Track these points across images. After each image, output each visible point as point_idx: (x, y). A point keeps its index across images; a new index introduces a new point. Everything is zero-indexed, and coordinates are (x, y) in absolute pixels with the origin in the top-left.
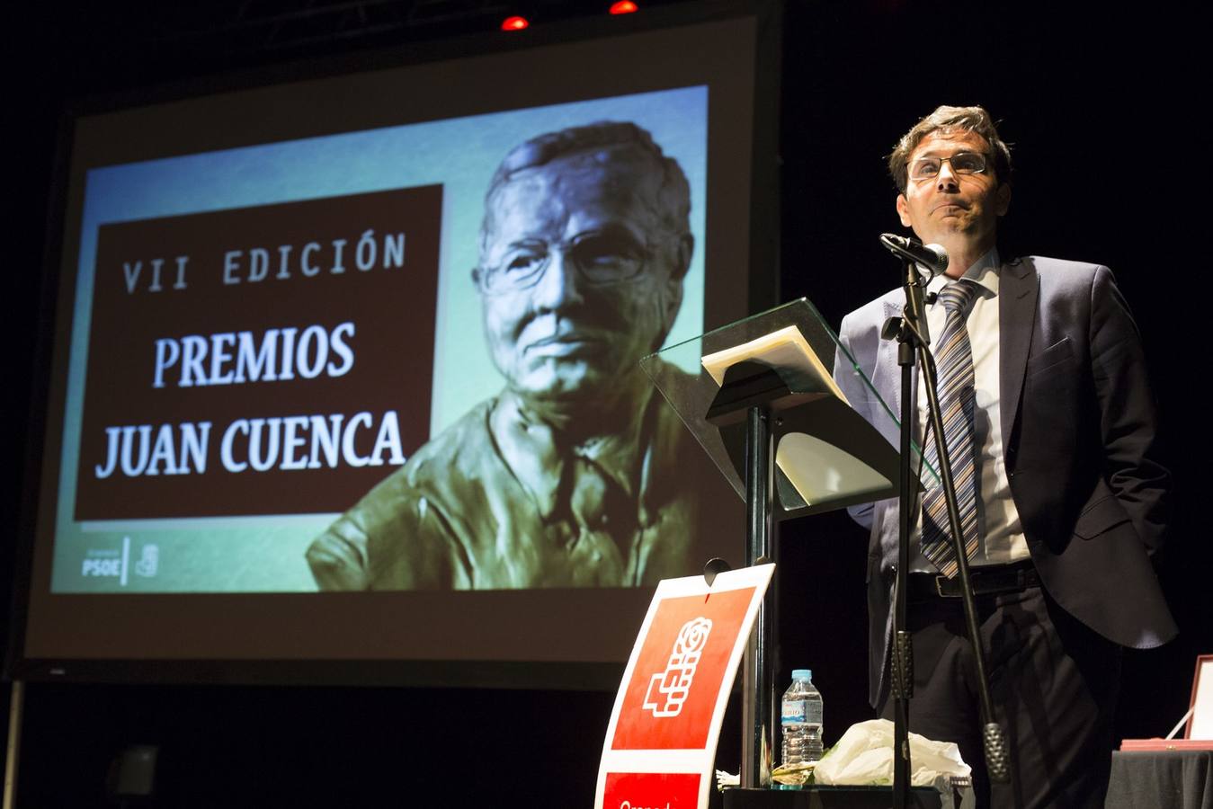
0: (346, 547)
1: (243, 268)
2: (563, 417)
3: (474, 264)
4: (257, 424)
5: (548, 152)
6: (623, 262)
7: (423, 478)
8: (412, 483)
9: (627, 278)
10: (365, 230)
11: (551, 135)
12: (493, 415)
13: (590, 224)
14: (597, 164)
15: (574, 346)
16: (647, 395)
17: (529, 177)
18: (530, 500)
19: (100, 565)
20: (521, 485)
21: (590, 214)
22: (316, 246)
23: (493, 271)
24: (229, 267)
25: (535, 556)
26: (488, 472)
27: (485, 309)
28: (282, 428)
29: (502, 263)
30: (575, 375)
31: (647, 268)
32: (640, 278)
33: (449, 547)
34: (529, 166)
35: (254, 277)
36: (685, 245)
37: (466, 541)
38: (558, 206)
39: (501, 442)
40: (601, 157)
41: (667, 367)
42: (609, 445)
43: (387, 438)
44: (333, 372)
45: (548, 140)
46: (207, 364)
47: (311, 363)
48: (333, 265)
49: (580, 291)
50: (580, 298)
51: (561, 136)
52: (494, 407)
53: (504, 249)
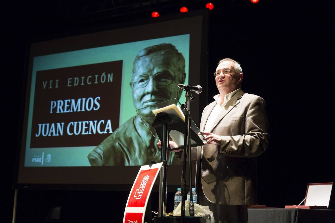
0: (98, 155)
1: (72, 82)
2: (152, 121)
3: (130, 81)
4: (76, 123)
5: (150, 51)
6: (168, 80)
7: (117, 137)
8: (114, 138)
9: (169, 85)
10: (103, 72)
12: (135, 120)
13: (160, 70)
14: (162, 55)
15: (155, 102)
17: (144, 58)
18: (144, 142)
19: (36, 160)
20: (142, 139)
21: (160, 68)
22: (91, 77)
23: (135, 83)
24: (69, 82)
25: (145, 157)
26: (133, 135)
27: (133, 92)
28: (82, 124)
29: (137, 81)
31: (174, 82)
32: (172, 85)
33: (124, 154)
34: (144, 55)
35: (75, 85)
36: (184, 76)
37: (128, 153)
38: (152, 66)
39: (137, 128)
40: (163, 53)
43: (108, 126)
44: (95, 109)
45: (149, 49)
46: (63, 107)
47: (89, 107)
48: (95, 82)
49: (157, 87)
50: (157, 90)
51: (153, 47)
52: (135, 118)
53: (138, 77)
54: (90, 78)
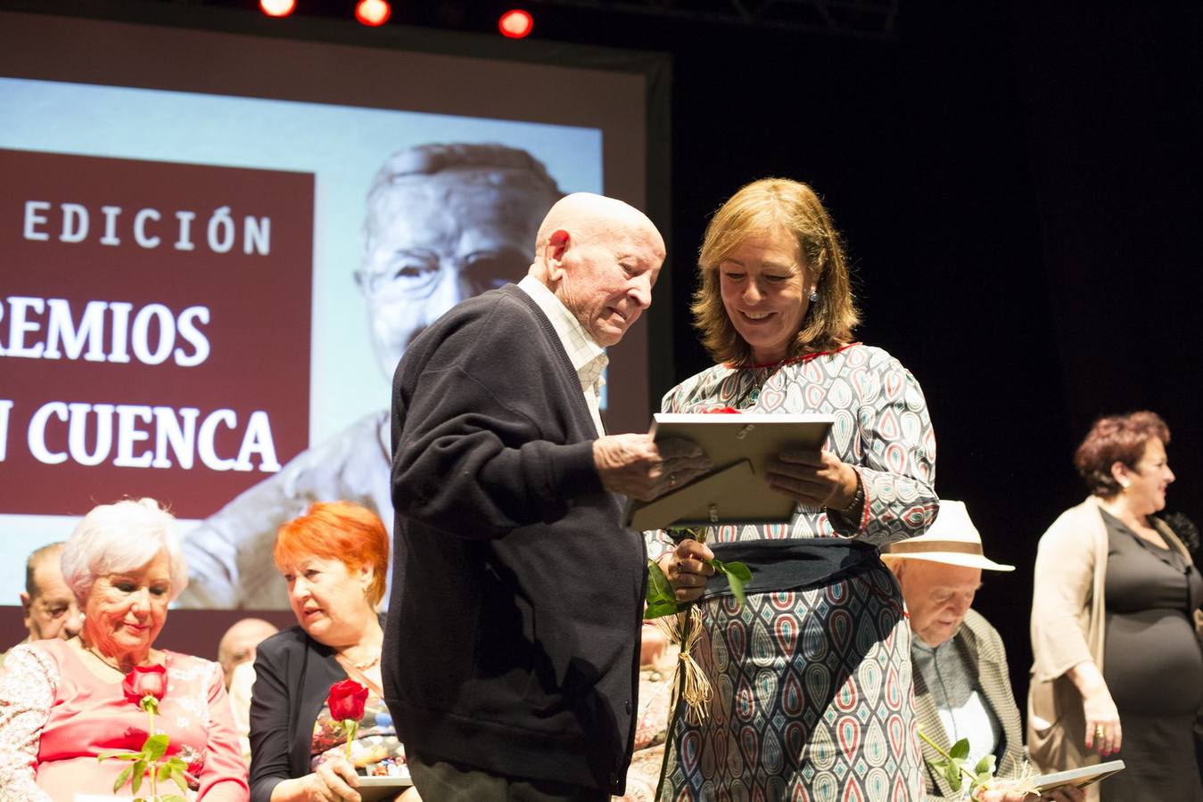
0: (208, 560)
1: (53, 223)
4: (80, 411)
7: (304, 489)
8: (290, 493)
10: (220, 206)
11: (439, 145)
12: (385, 429)
13: (486, 244)
14: (490, 185)
17: (416, 184)
21: (485, 234)
22: (154, 215)
23: (377, 276)
24: (31, 219)
26: (380, 487)
27: (371, 316)
28: (116, 417)
29: (388, 268)
34: (415, 172)
35: (67, 237)
38: (450, 222)
40: (495, 178)
43: (256, 441)
44: (182, 359)
45: (437, 151)
47: (153, 345)
48: (177, 238)
51: (451, 148)
52: (385, 419)
53: (391, 255)
54: (148, 221)
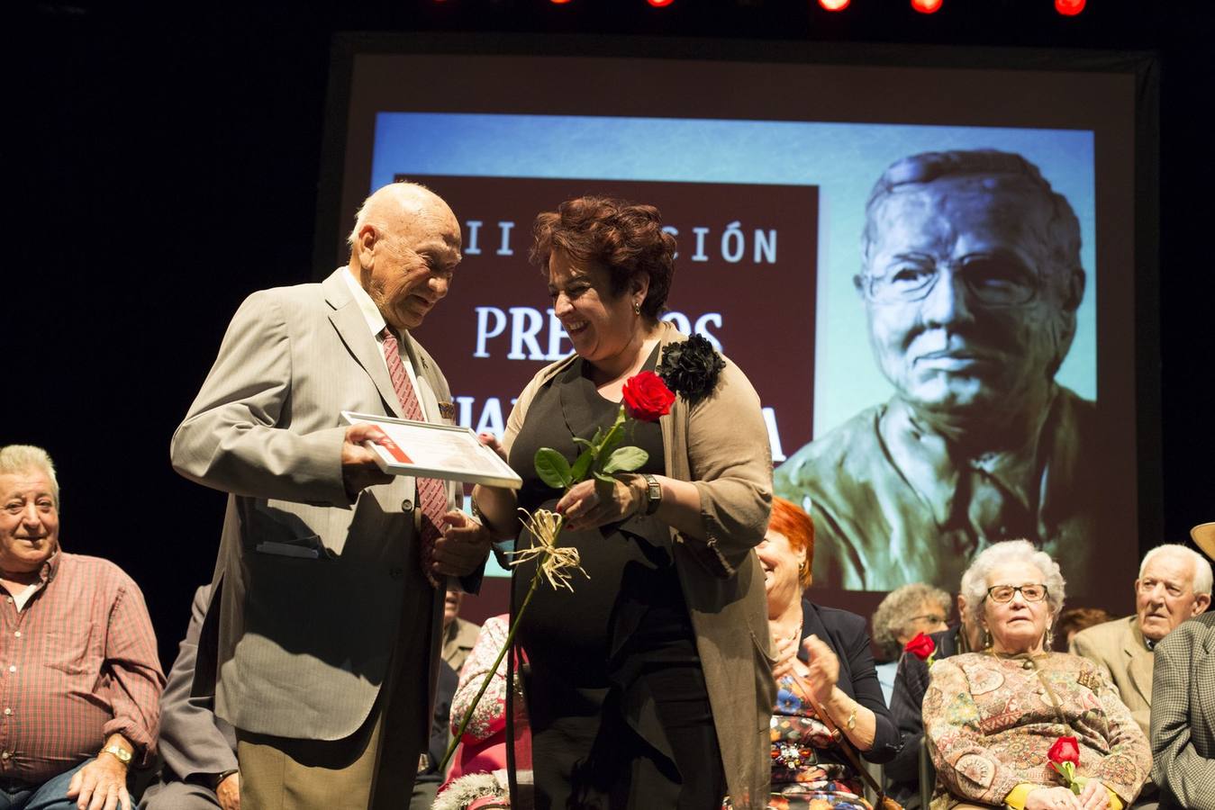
2: (958, 430)
3: (857, 271)
5: (932, 171)
6: (1014, 287)
7: (807, 478)
8: (794, 482)
9: (1018, 304)
10: (732, 221)
11: (935, 154)
12: (882, 422)
13: (980, 246)
14: (985, 190)
15: (966, 362)
16: (1043, 417)
17: (913, 192)
18: (923, 505)
20: (915, 493)
21: (979, 237)
25: (932, 560)
26: (879, 477)
27: (870, 316)
29: (887, 272)
30: (968, 390)
31: (1038, 296)
32: (1033, 305)
33: (839, 547)
34: (912, 181)
36: (1076, 278)
37: (857, 543)
38: (945, 226)
39: (892, 449)
40: (989, 183)
41: (1063, 391)
42: (1006, 460)
45: (934, 159)
46: (543, 338)
48: (694, 253)
49: (971, 309)
50: (972, 317)
51: (946, 157)
52: (883, 413)
53: (889, 259)
